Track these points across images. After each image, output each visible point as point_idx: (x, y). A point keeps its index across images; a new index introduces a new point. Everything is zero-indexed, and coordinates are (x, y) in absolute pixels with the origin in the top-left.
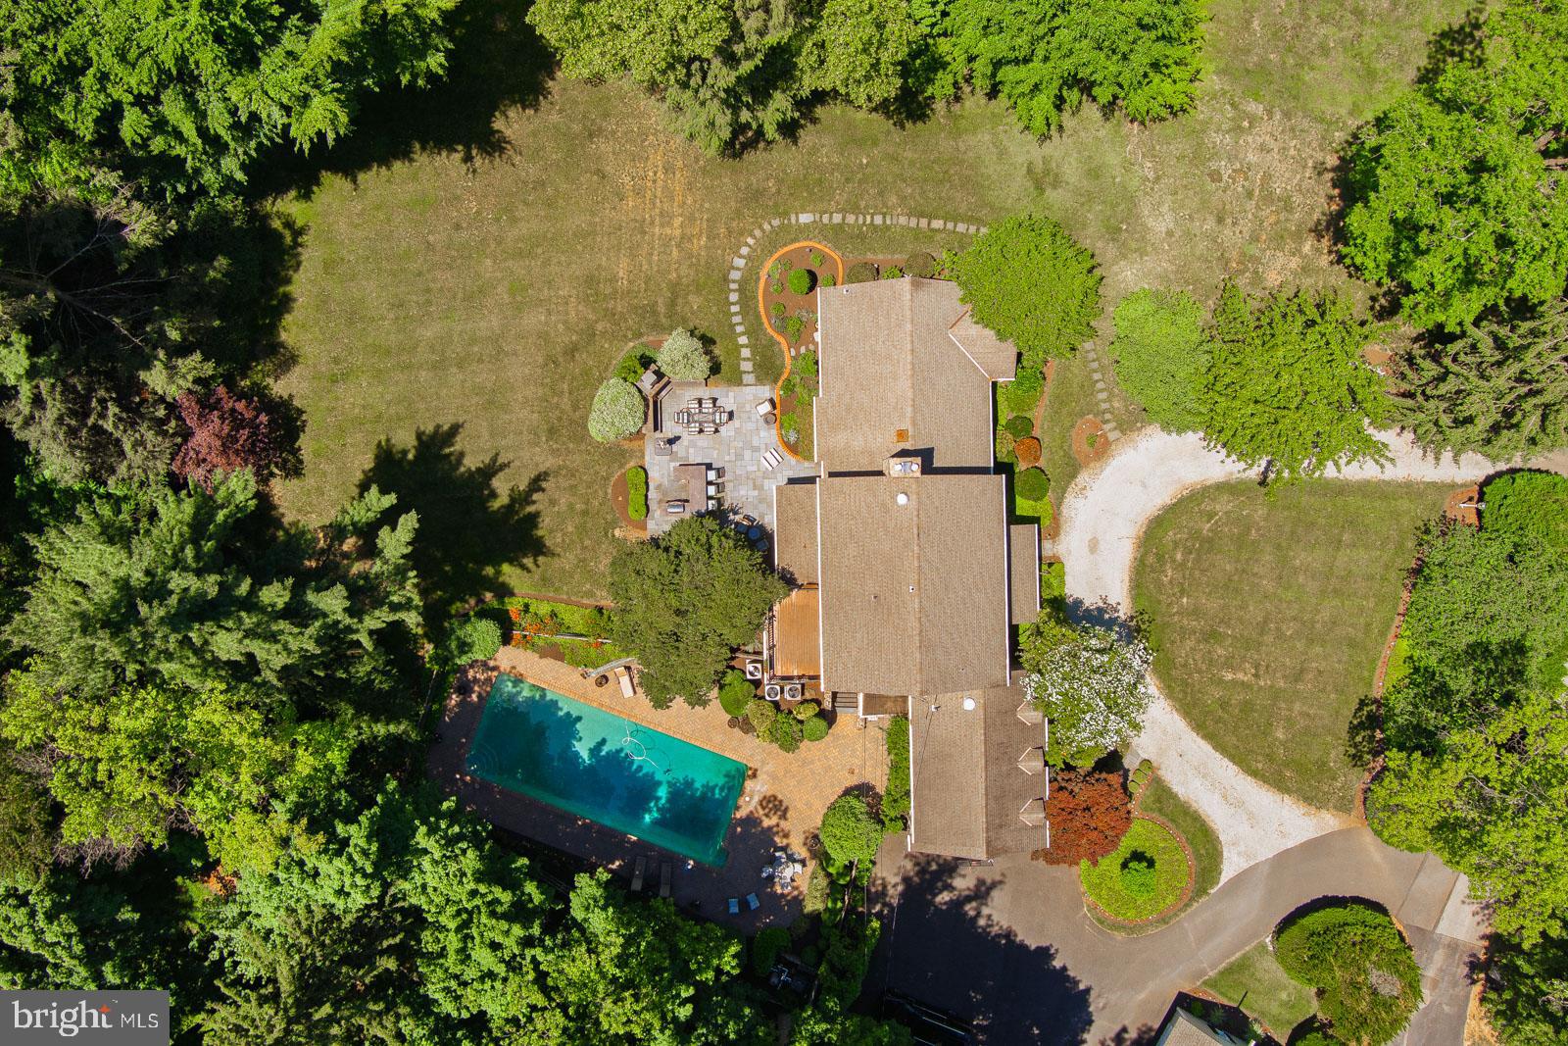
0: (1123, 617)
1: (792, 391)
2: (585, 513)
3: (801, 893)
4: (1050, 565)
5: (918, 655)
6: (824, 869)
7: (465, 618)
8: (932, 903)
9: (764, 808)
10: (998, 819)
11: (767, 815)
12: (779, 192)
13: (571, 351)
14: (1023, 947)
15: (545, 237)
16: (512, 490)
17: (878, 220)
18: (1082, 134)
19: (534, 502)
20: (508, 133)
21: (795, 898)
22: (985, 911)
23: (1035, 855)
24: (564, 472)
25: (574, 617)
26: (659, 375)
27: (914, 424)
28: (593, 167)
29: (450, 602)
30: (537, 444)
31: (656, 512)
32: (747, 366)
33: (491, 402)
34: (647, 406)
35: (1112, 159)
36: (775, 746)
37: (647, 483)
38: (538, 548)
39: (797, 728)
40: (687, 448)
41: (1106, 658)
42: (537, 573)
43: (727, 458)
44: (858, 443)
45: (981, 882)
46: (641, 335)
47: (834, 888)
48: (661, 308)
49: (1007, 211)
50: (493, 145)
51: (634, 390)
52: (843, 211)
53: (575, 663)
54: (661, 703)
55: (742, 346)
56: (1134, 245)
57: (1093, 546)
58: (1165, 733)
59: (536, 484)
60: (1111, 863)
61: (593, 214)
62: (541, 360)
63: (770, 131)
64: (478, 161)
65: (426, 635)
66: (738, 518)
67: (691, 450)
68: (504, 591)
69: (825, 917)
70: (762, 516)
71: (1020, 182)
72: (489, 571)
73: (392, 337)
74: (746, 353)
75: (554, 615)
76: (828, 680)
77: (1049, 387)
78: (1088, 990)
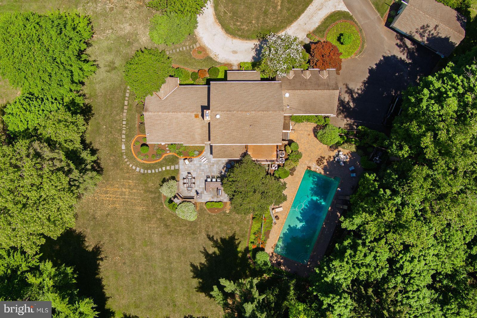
0: (259, 43)
1: (181, 152)
2: (221, 222)
3: (349, 152)
4: (241, 67)
5: (271, 112)
6: (341, 145)
7: (255, 263)
8: (353, 108)
9: (321, 165)
10: (327, 86)
11: (323, 163)
12: (114, 156)
13: (167, 226)
14: (369, 78)
15: (128, 234)
16: (213, 247)
17: (124, 123)
18: (97, 53)
19: (217, 239)
20: (93, 246)
21: (351, 154)
22: (356, 90)
23: (338, 74)
24: (207, 229)
25: (256, 227)
26: (175, 197)
27: (193, 112)
28: (105, 218)
29: (250, 268)
30: (198, 238)
31: (221, 199)
32: (173, 168)
33: (183, 254)
34: (185, 201)
35: (105, 44)
36: (300, 160)
37: (211, 202)
38: (232, 238)
39: (294, 153)
40: (199, 188)
41: (272, 49)
42: (241, 239)
43: (203, 175)
44: (199, 131)
45: (346, 92)
46: (162, 203)
47: (348, 141)
48: (153, 196)
49: (122, 79)
50: (97, 251)
51: (180, 206)
52: (121, 134)
53: (271, 226)
54: (285, 198)
55: (166, 169)
56: (134, 37)
57: (235, 52)
58: (298, 29)
59: (211, 238)
60: (341, 48)
61: (121, 218)
62: (169, 237)
63: (94, 158)
64: (102, 256)
65: (261, 277)
66: (223, 172)
67: (201, 187)
68: (247, 250)
69: (357, 144)
70: (223, 163)
71: (113, 75)
72: (240, 255)
73: (161, 286)
74: (168, 168)
75: (255, 234)
76: (278, 142)
77: (181, 66)
78: (384, 57)
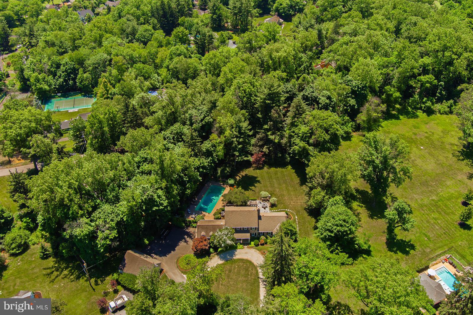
0: (233, 258)
8: (185, 236)
9: (203, 215)
12: (300, 214)
15: (289, 190)
20: (303, 186)
21: (189, 218)
22: (183, 242)
38: (244, 191)
47: (190, 222)
52: (298, 222)
61: (293, 195)
64: (299, 184)
69: (185, 221)
72: (241, 186)
73: (273, 177)
78: (166, 256)
